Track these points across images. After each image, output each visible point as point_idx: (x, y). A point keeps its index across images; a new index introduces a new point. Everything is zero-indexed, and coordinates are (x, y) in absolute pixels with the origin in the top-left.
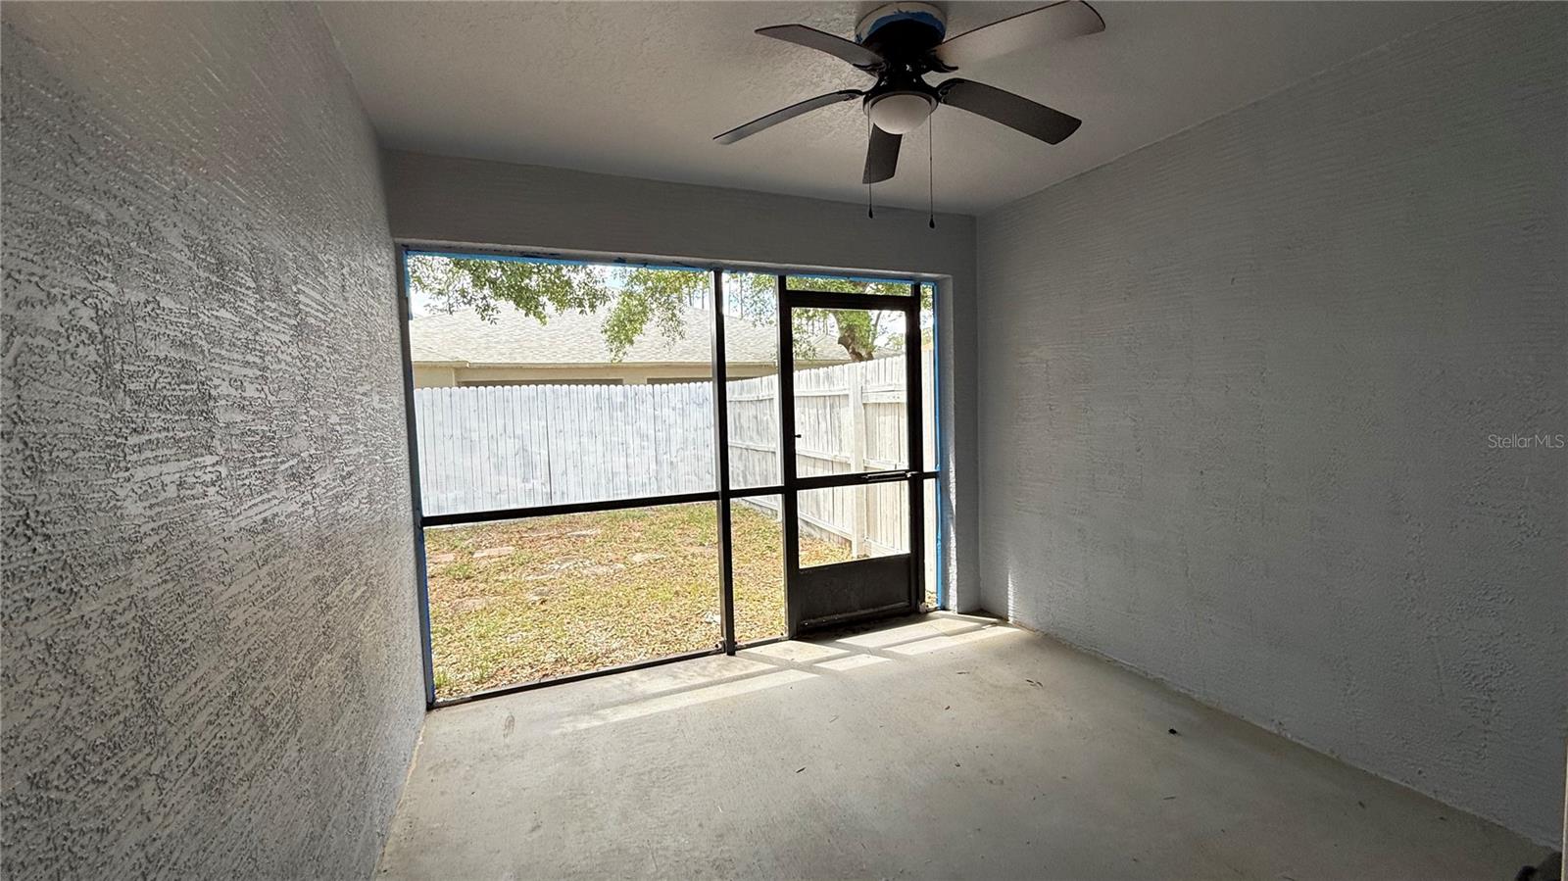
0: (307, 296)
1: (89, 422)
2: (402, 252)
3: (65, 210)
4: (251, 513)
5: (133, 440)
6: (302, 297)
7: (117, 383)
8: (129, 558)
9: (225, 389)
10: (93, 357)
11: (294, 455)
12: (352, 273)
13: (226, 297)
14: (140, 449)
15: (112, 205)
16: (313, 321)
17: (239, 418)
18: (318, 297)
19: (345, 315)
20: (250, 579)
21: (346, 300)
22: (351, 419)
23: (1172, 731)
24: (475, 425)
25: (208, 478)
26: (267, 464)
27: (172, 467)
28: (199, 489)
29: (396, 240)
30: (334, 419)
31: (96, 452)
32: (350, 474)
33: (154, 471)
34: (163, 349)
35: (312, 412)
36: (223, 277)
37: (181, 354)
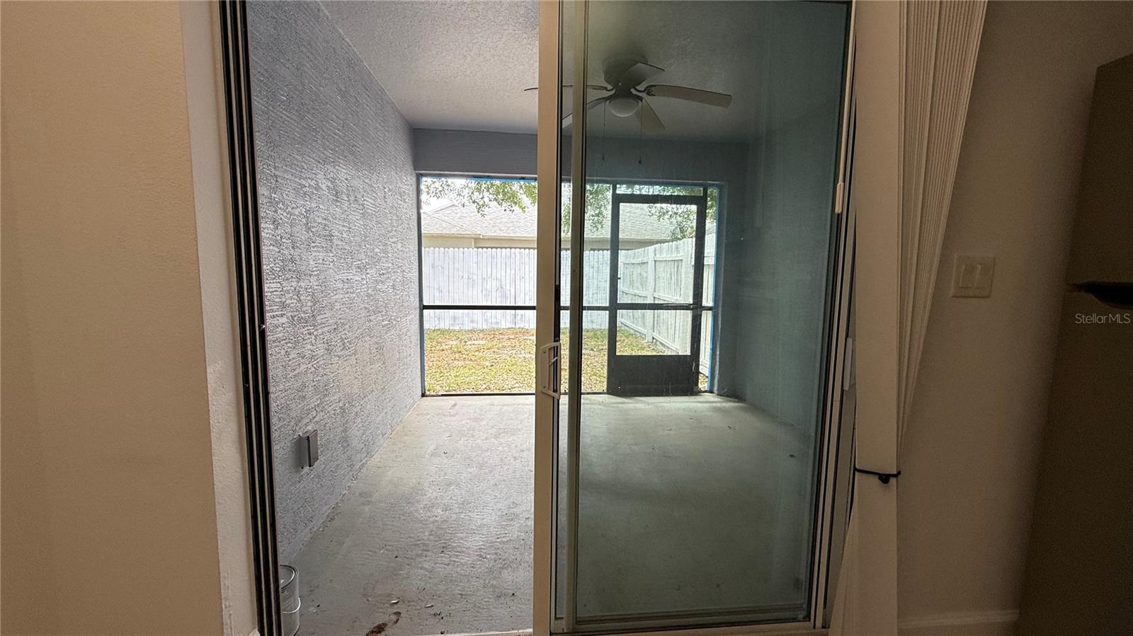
0: (367, 201)
1: (303, 238)
2: (419, 177)
3: (300, 184)
4: (343, 275)
5: (313, 244)
6: (365, 202)
7: (309, 229)
8: (311, 275)
9: (336, 233)
10: (305, 222)
11: (359, 260)
12: (390, 190)
13: (338, 204)
14: (314, 247)
15: (309, 181)
16: (370, 211)
17: (340, 243)
18: (372, 202)
19: (385, 209)
20: (342, 296)
21: (386, 202)
22: (386, 252)
23: (792, 456)
24: (475, 272)
25: (331, 260)
26: (349, 260)
27: (321, 254)
28: (328, 263)
29: (417, 172)
30: (377, 250)
31: (305, 246)
32: (383, 274)
33: (317, 254)
34: (320, 220)
35: (368, 246)
36: (337, 197)
37: (324, 222)
